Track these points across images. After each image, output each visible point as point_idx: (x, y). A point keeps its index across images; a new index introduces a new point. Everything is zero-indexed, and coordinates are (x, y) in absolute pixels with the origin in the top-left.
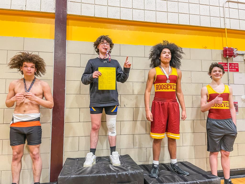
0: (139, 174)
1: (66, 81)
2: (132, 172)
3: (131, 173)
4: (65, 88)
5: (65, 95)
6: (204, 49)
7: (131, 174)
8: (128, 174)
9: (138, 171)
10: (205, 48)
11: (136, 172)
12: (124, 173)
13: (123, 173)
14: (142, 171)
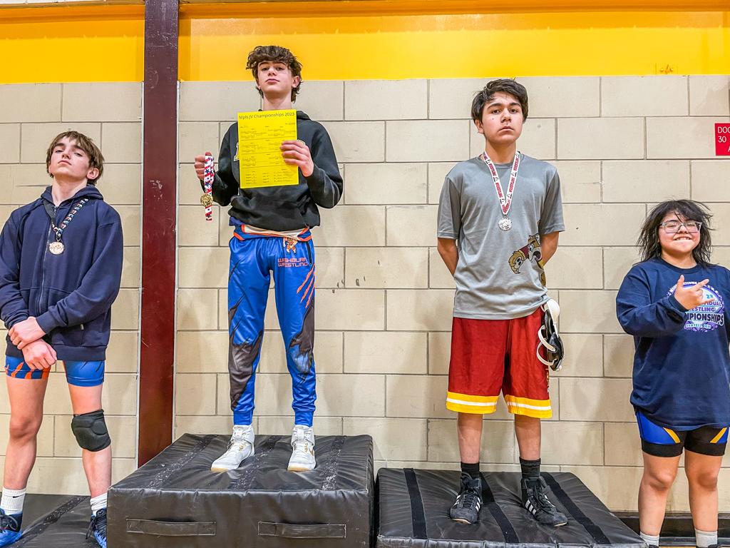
0: (353, 502)
1: (177, 206)
2: (332, 493)
3: (326, 496)
4: (176, 229)
5: (177, 248)
6: (663, 74)
7: (328, 498)
8: (317, 496)
9: (352, 492)
10: (666, 72)
11: (345, 494)
12: (305, 493)
13: (300, 493)
14: (362, 493)
